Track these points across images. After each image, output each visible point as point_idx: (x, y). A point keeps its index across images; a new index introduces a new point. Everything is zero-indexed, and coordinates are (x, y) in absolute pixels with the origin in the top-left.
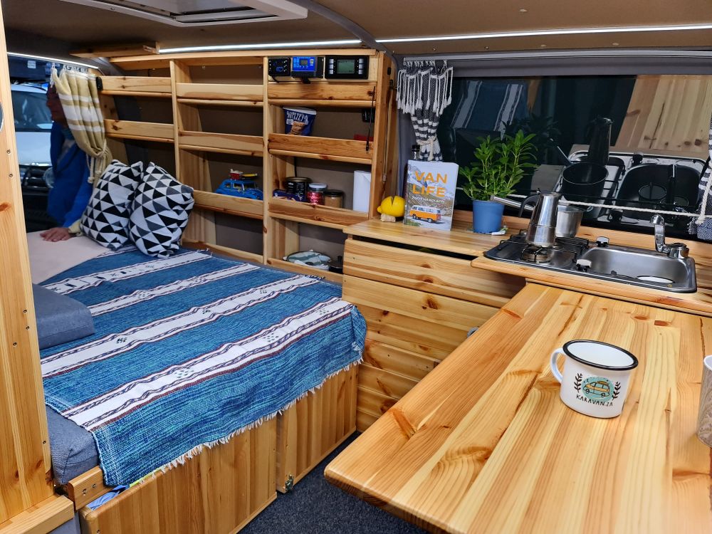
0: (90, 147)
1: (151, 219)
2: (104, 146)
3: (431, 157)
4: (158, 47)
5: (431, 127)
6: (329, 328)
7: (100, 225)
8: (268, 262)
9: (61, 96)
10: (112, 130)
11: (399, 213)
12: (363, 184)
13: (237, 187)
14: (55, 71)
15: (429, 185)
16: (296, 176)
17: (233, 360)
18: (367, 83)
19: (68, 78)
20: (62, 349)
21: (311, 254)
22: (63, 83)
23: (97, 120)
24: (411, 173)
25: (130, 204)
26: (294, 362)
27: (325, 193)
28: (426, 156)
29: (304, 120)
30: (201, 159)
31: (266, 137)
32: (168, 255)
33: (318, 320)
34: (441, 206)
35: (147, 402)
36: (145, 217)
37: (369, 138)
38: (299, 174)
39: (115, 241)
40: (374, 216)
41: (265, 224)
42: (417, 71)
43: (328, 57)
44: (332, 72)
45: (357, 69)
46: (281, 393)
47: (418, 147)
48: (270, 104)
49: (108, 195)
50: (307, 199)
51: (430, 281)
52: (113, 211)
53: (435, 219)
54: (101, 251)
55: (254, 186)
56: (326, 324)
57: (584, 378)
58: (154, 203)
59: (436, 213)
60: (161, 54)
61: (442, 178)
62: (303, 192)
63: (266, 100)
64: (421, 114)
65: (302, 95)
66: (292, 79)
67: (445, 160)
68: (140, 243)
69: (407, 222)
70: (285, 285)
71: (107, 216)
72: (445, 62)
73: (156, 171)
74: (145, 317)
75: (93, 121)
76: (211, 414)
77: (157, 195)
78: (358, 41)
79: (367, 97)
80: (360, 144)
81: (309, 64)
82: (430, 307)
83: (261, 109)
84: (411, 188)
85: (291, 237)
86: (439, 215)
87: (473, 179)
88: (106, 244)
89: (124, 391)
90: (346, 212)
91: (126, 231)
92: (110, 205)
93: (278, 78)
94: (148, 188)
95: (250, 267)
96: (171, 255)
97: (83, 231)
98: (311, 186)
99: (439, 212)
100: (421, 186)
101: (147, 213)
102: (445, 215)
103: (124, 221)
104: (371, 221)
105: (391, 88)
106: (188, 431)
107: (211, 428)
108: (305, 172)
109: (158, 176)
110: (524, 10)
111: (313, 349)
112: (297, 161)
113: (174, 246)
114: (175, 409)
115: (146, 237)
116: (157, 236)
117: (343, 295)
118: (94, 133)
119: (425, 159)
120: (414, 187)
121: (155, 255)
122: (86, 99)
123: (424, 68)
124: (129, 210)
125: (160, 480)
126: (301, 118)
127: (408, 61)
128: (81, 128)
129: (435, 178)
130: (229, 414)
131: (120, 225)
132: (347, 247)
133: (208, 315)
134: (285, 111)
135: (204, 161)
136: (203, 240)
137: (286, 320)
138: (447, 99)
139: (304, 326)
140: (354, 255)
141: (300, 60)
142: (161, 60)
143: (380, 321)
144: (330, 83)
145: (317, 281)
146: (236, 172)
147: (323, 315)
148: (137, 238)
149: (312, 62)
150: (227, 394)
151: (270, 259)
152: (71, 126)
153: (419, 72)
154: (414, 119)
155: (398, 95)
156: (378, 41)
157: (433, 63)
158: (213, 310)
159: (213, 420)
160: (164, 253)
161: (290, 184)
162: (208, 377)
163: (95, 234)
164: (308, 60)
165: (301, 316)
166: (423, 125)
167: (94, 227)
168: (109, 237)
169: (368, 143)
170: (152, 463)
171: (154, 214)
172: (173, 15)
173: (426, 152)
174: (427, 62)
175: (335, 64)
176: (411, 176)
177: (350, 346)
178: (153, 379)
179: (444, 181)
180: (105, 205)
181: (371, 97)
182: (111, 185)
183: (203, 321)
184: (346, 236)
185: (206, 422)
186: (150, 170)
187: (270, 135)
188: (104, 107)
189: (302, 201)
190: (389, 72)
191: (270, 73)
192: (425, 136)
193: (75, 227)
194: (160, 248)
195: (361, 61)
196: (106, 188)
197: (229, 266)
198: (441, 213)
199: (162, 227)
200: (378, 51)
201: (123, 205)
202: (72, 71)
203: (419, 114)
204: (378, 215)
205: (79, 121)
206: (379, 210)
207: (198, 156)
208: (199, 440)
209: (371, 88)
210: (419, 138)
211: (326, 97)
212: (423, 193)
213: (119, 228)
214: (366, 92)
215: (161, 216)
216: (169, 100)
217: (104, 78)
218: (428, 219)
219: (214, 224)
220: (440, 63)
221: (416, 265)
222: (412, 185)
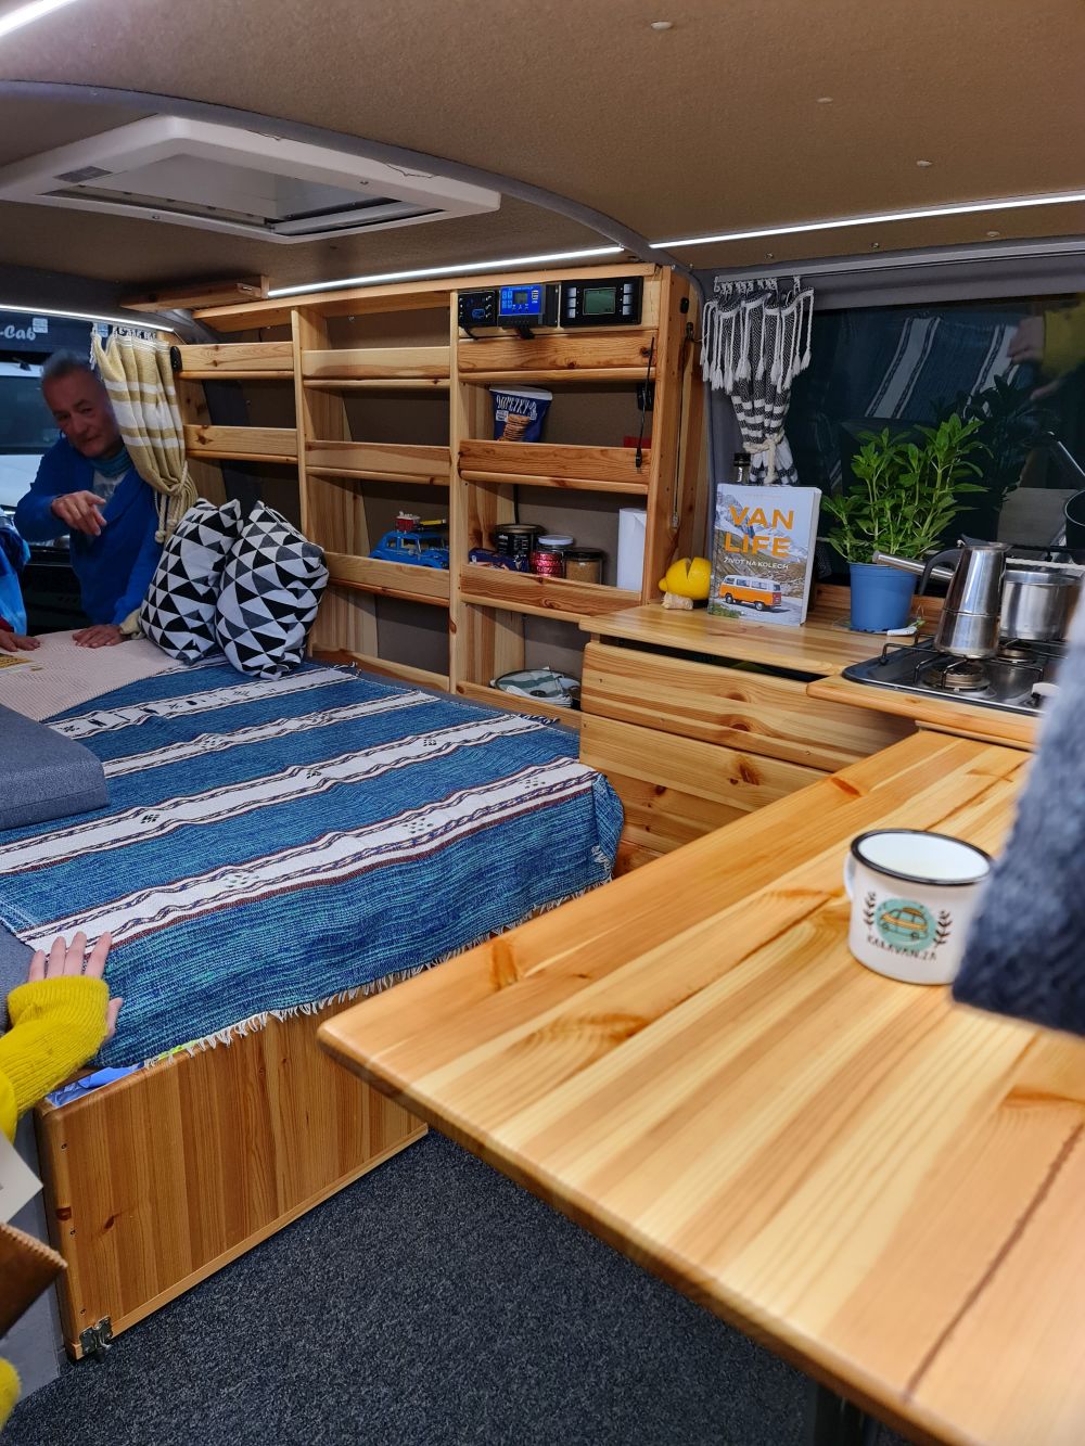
0: (157, 475)
1: (249, 605)
2: (184, 475)
3: (770, 477)
4: (265, 287)
5: (771, 415)
6: (543, 815)
7: (167, 617)
8: (459, 688)
9: (108, 385)
10: (196, 444)
11: (700, 592)
12: (634, 532)
13: (409, 546)
14: (97, 338)
15: (757, 534)
16: (518, 522)
17: (336, 863)
18: (639, 333)
19: (120, 348)
20: (49, 829)
21: (545, 675)
22: (112, 361)
23: (172, 426)
24: (724, 509)
25: (219, 578)
26: (461, 875)
27: (571, 553)
28: (763, 474)
29: (528, 410)
30: (349, 495)
31: (455, 447)
32: (279, 674)
33: (520, 799)
34: (782, 577)
35: (163, 927)
36: (240, 602)
37: (640, 441)
38: (523, 519)
39: (190, 646)
40: (652, 597)
41: (454, 616)
42: (739, 302)
43: (567, 284)
44: (572, 314)
45: (620, 305)
46: (432, 931)
47: (747, 457)
48: (463, 382)
49: (180, 562)
50: (530, 567)
51: (746, 728)
52: (187, 591)
53: (769, 602)
54: (169, 665)
55: (437, 539)
56: (537, 807)
57: (878, 902)
58: (255, 577)
59: (771, 589)
60: (270, 299)
61: (784, 521)
62: (525, 553)
63: (455, 375)
64: (748, 388)
65: (518, 362)
66: (501, 331)
67: (803, 482)
68: (231, 650)
69: (717, 609)
70: (473, 733)
71: (178, 600)
72: (797, 280)
73: (265, 518)
74: (203, 781)
75: (164, 428)
76: (285, 958)
77: (261, 560)
78: (617, 249)
79: (639, 359)
80: (626, 455)
81: (530, 299)
82: (745, 780)
83: (445, 394)
84: (721, 541)
85: (507, 642)
86: (777, 595)
87: (851, 520)
88: (174, 653)
89: (129, 905)
90: (603, 591)
91: (211, 630)
92: (182, 581)
93: (476, 331)
94: (247, 548)
95: (421, 697)
96: (284, 674)
97: (141, 627)
98: (543, 541)
99: (778, 587)
100: (741, 535)
101: (243, 595)
102: (790, 594)
103: (206, 611)
104: (646, 607)
105: (688, 341)
106: (238, 984)
107: (284, 984)
108: (534, 514)
109: (266, 527)
110: (924, 163)
111: (503, 854)
112: (519, 493)
113: (290, 657)
114: (214, 943)
115: (241, 640)
116: (260, 637)
117: (581, 754)
118: (165, 450)
119: (759, 482)
120: (728, 540)
121: (257, 672)
122: (152, 389)
123: (750, 297)
124: (215, 589)
125: (184, 1067)
126: (523, 407)
127: (724, 284)
128: (142, 442)
129: (770, 520)
130: (324, 962)
131: (199, 618)
132: (588, 659)
133: (316, 780)
134: (494, 395)
135: (355, 498)
136: (352, 647)
137: (457, 795)
138: (801, 356)
139: (487, 808)
140: (605, 675)
141: (515, 292)
142: (277, 310)
143: (650, 806)
144: (571, 336)
145: (543, 726)
146: (407, 517)
147: (532, 788)
148: (226, 641)
149: (535, 299)
150: (319, 924)
151: (463, 683)
152: (127, 440)
153: (743, 303)
154: (736, 400)
155: (704, 353)
156: (654, 246)
157: (772, 284)
158: (326, 772)
159: (288, 970)
160: (272, 670)
161: (502, 537)
162: (283, 890)
163: (157, 633)
164: (529, 292)
165: (488, 790)
166: (753, 412)
167: (156, 622)
168: (180, 639)
169: (639, 453)
170: (167, 1033)
171: (256, 596)
172: (269, 223)
173: (762, 468)
174: (760, 283)
175: (579, 298)
176: (722, 517)
177: (587, 852)
178: (184, 887)
179: (789, 525)
180: (175, 582)
181: (647, 360)
182: (187, 544)
183: (303, 790)
184: (588, 636)
185: (276, 972)
186: (255, 515)
187: (462, 443)
188: (185, 401)
189: (520, 570)
190: (684, 306)
191: (461, 323)
192: (759, 434)
193: (130, 624)
194: (263, 660)
195: (627, 288)
196: (177, 551)
197: (382, 695)
198: (782, 591)
199: (267, 621)
200: (659, 266)
201: (204, 581)
202: (128, 338)
203: (745, 391)
204: (658, 594)
205: (139, 429)
206: (662, 585)
207: (343, 487)
208: (261, 1005)
209: (645, 341)
210: (748, 438)
211: (564, 364)
212: (745, 550)
213: (198, 624)
214: (637, 350)
215: (266, 601)
216: (289, 383)
217: (184, 348)
218: (756, 602)
219: (374, 619)
220: (785, 283)
221: (719, 695)
222: (725, 533)
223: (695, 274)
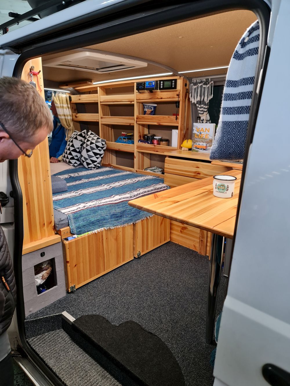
0: (66, 125)
1: (89, 153)
2: (72, 125)
3: (205, 121)
4: (93, 82)
5: (205, 108)
7: (70, 157)
8: (136, 171)
9: (56, 105)
10: (74, 118)
11: (190, 147)
12: (175, 134)
13: (124, 140)
14: (53, 94)
15: (202, 134)
16: (149, 133)
17: (116, 200)
18: (176, 91)
19: (58, 97)
21: (155, 168)
22: (57, 99)
23: (69, 114)
24: (195, 128)
25: (81, 148)
27: (161, 140)
28: (203, 121)
29: (152, 108)
30: (110, 129)
31: (135, 117)
32: (96, 169)
33: (152, 190)
35: (85, 209)
36: (87, 152)
37: (177, 115)
39: (75, 163)
40: (179, 148)
41: (135, 155)
42: (197, 84)
43: (160, 81)
44: (162, 87)
45: (172, 85)
46: (135, 215)
47: (200, 117)
48: (137, 102)
49: (73, 144)
50: (152, 143)
51: (199, 174)
52: (75, 151)
54: (70, 167)
55: (131, 138)
57: (217, 185)
58: (91, 147)
59: (205, 145)
60: (94, 85)
61: (208, 130)
62: (151, 140)
63: (135, 101)
64: (200, 102)
65: (150, 98)
66: (146, 91)
67: (212, 123)
68: (85, 164)
69: (194, 150)
70: (141, 179)
71: (72, 153)
72: (210, 79)
73: (91, 134)
74: (85, 187)
75: (68, 114)
76: (107, 217)
77: (92, 143)
78: (171, 73)
79: (176, 97)
80: (174, 117)
81: (152, 84)
83: (133, 105)
84: (194, 135)
85: (147, 161)
86: (206, 147)
88: (72, 165)
89: (77, 206)
90: (169, 147)
91: (80, 159)
92: (74, 148)
93: (140, 91)
94: (88, 141)
95: (128, 173)
96: (97, 169)
98: (155, 137)
99: (206, 145)
100: (198, 134)
102: (209, 146)
103: (79, 155)
104: (178, 150)
105: (187, 93)
106: (98, 221)
107: (107, 222)
108: (153, 132)
109: (92, 136)
112: (149, 127)
113: (98, 165)
114: (94, 213)
115: (87, 161)
116: (91, 160)
117: (164, 182)
118: (68, 119)
119: (203, 123)
120: (196, 135)
121: (91, 168)
122: (65, 105)
123: (200, 83)
124: (81, 150)
125: (89, 236)
126: (150, 108)
127: (194, 80)
128: (63, 117)
129: (205, 130)
130: (114, 219)
131: (77, 157)
132: (166, 161)
133: (108, 187)
134: (144, 105)
135: (111, 129)
136: (111, 163)
137: (138, 189)
138: (211, 95)
139: (145, 191)
140: (169, 164)
141: (149, 83)
142: (94, 87)
144: (161, 92)
145: (155, 178)
146: (124, 133)
147: (154, 188)
148: (84, 162)
149: (153, 84)
150: (113, 211)
151: (137, 170)
153: (198, 84)
154: (197, 105)
155: (190, 95)
156: (179, 73)
157: (204, 80)
158: (110, 185)
159: (107, 219)
160: (94, 168)
161: (146, 137)
162: (106, 204)
163: (68, 160)
164: (152, 83)
165: (145, 188)
166: (201, 108)
167: (67, 158)
168: (73, 161)
169: (176, 117)
170: (86, 229)
171: (90, 151)
172: (97, 69)
173: (203, 120)
174: (202, 80)
175: (163, 84)
176: (194, 130)
178: (87, 203)
179: (209, 131)
180: (72, 149)
181: (178, 97)
182: (74, 140)
183: (106, 189)
184: (165, 156)
185: (105, 220)
186: (89, 133)
187: (137, 116)
188: (72, 108)
189: (150, 144)
190: (186, 85)
191: (137, 89)
192: (202, 112)
194: (92, 165)
195: (173, 81)
196: (72, 142)
197: (119, 172)
198: (208, 145)
199: (93, 157)
200: (180, 77)
201: (78, 148)
202: (60, 94)
203: (199, 103)
204: (181, 148)
205: (62, 115)
206: (182, 146)
207: (109, 127)
208: (102, 226)
209: (178, 93)
210: (200, 113)
211: (160, 98)
212: (199, 137)
213: (77, 158)
214: (176, 95)
215: (93, 152)
216: (97, 103)
217: (72, 96)
218: (202, 148)
219: (115, 157)
220: (207, 80)
221: (194, 167)
222: (195, 134)
223: (188, 78)
